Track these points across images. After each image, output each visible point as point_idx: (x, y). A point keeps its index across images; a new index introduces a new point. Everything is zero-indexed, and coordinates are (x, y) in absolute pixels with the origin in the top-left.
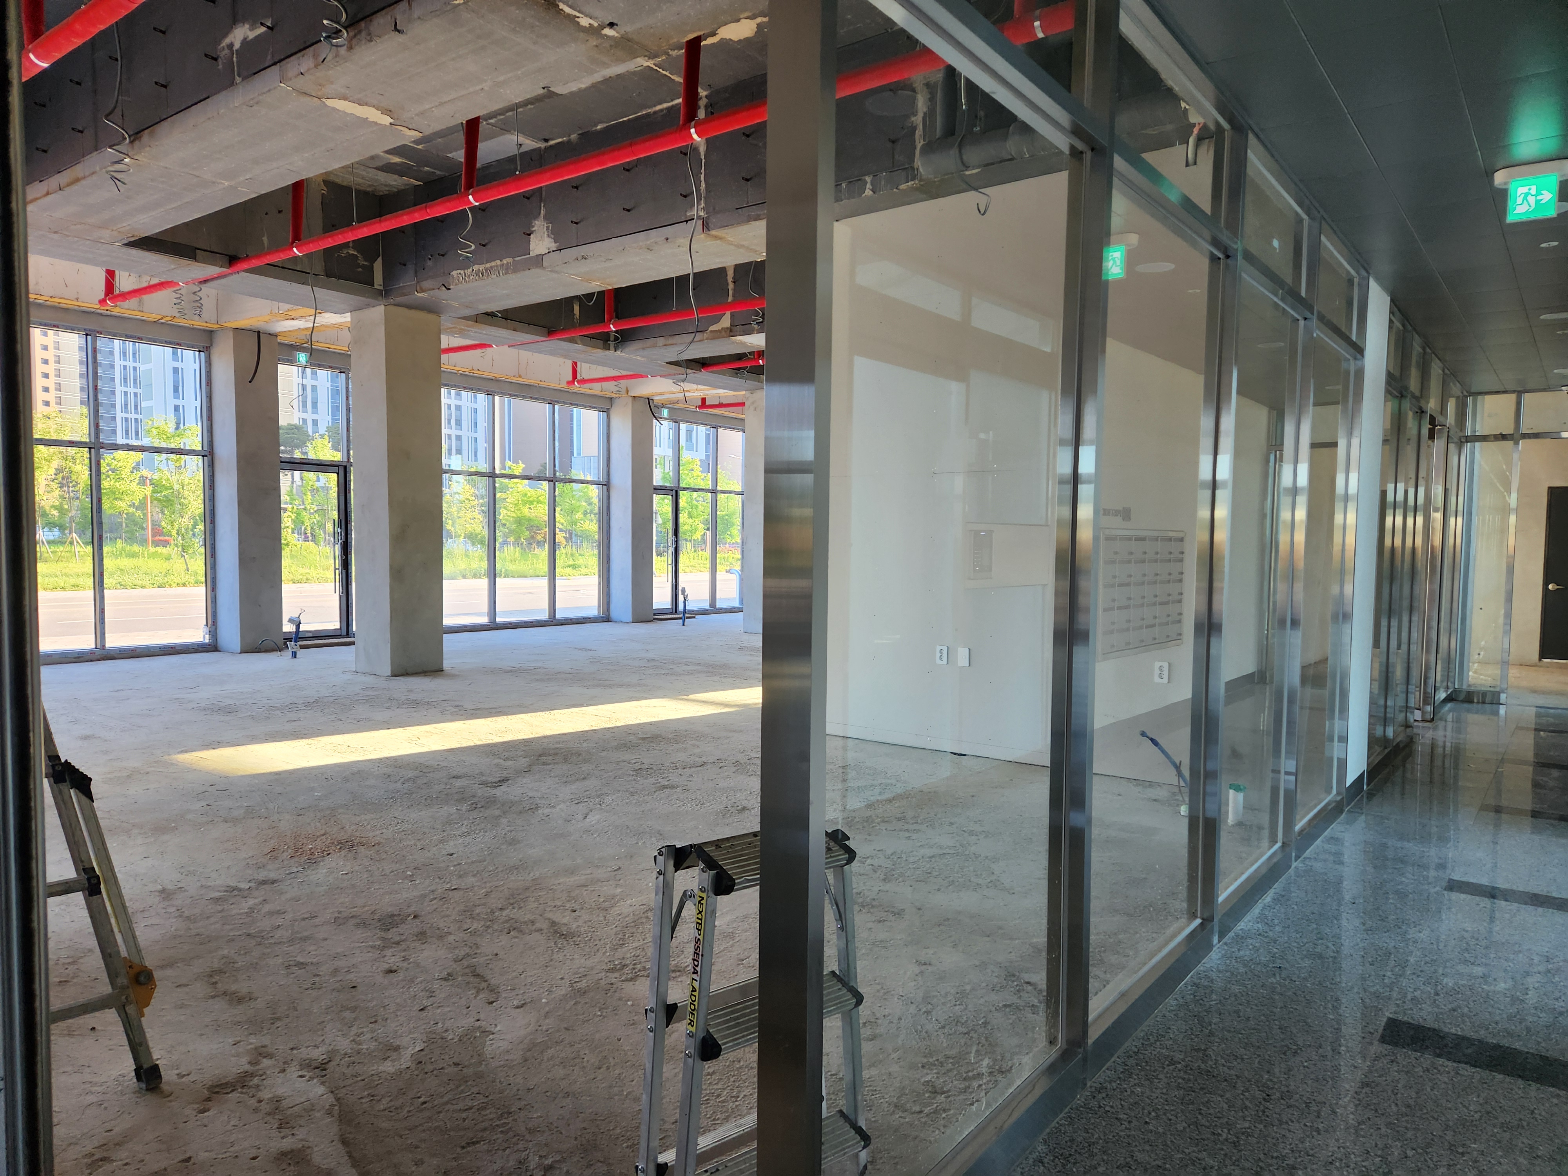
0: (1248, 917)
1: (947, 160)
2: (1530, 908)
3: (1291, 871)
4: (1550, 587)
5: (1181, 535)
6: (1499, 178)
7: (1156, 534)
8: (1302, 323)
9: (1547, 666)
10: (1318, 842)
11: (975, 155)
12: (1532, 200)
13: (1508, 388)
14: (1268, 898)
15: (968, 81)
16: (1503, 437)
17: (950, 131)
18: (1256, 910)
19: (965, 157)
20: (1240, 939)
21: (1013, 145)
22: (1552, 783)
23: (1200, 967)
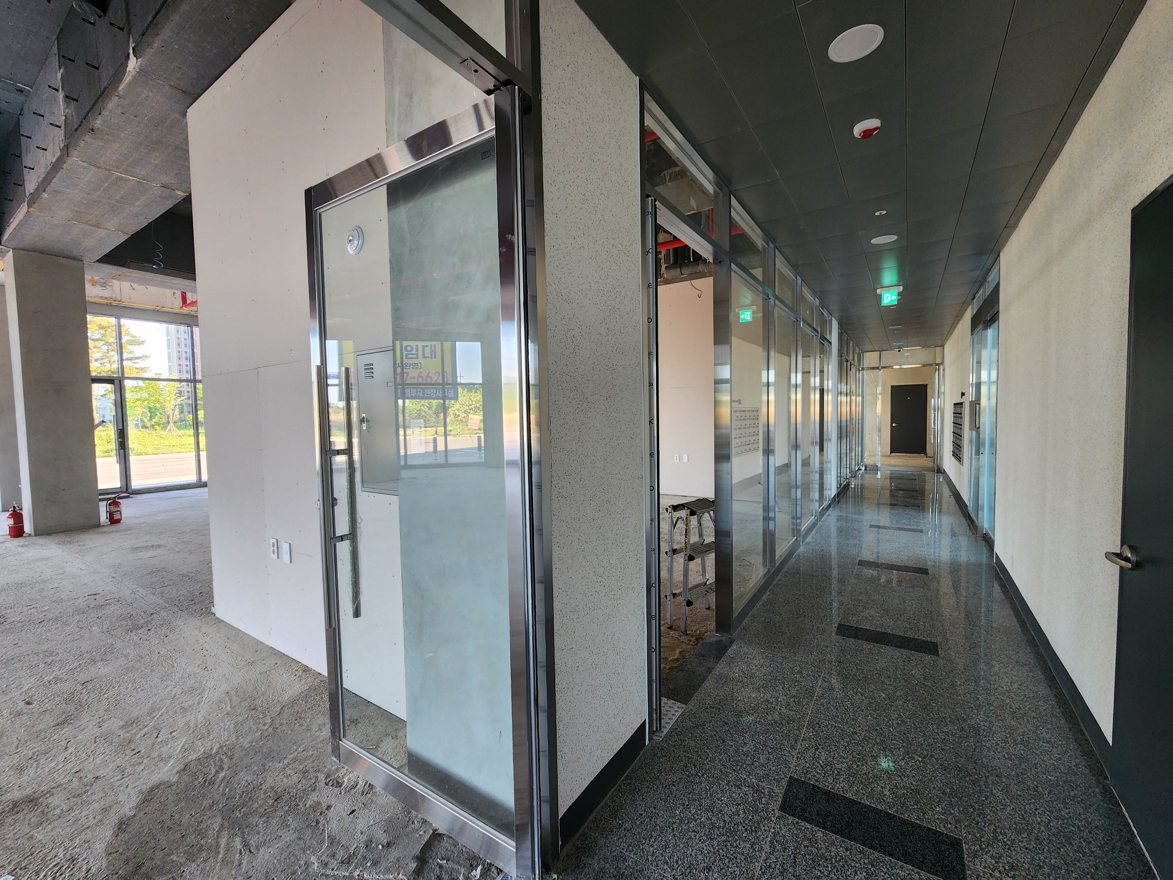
0: (808, 538)
1: (676, 272)
2: (898, 531)
3: (818, 525)
4: (893, 425)
5: (757, 409)
6: (878, 291)
7: (749, 409)
8: (815, 337)
9: (893, 456)
10: (825, 516)
11: (686, 271)
12: (889, 299)
13: (876, 350)
14: (814, 532)
15: (693, 249)
16: (874, 368)
17: (676, 262)
18: (811, 536)
19: (682, 272)
20: (808, 543)
21: (701, 268)
22: (900, 496)
23: (798, 551)
